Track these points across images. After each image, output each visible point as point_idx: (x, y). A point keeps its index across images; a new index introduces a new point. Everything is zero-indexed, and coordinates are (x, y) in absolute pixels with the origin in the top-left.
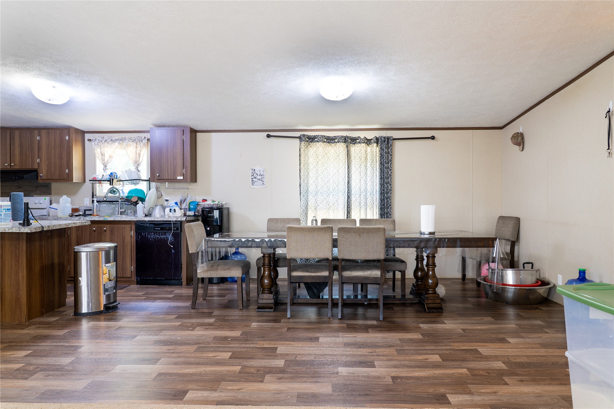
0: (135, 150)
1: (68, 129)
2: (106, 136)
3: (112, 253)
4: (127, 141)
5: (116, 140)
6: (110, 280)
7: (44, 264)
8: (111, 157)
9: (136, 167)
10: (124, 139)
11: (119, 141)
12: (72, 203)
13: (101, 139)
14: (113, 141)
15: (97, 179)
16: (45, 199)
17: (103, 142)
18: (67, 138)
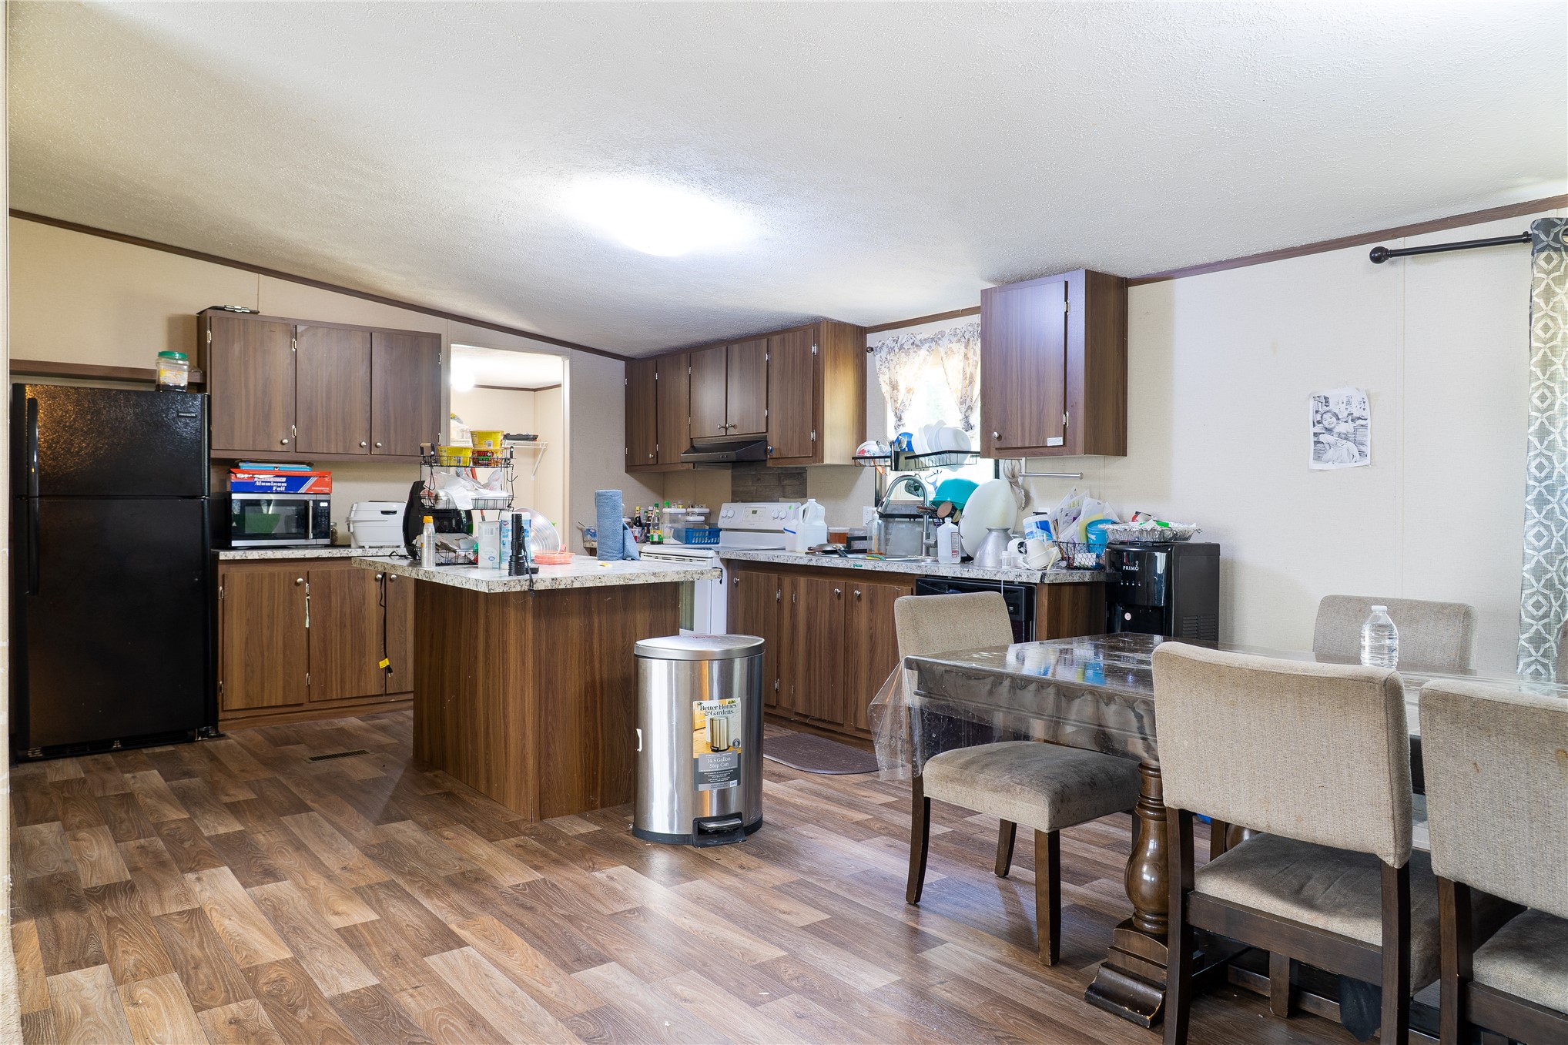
0: (961, 365)
1: (818, 327)
2: (903, 333)
4: (945, 340)
5: (923, 342)
6: (716, 750)
8: (909, 391)
9: (964, 416)
10: (940, 336)
11: (928, 345)
12: (828, 520)
13: (892, 344)
14: (917, 346)
15: (866, 455)
16: (790, 507)
17: (897, 350)
18: (814, 349)
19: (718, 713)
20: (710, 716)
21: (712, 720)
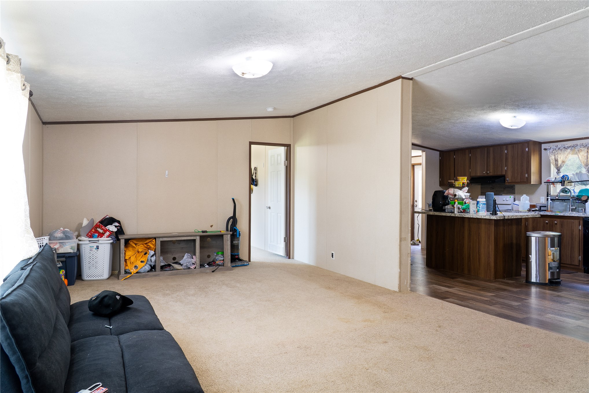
0: (586, 154)
1: (528, 143)
2: (559, 144)
3: (556, 239)
4: (578, 147)
5: (568, 147)
6: (554, 261)
7: (506, 243)
8: (563, 162)
9: (587, 170)
10: (576, 145)
11: (571, 148)
12: (530, 201)
13: (555, 148)
14: (566, 148)
15: (550, 181)
16: (510, 197)
17: (557, 149)
18: (527, 149)
19: (555, 251)
20: (553, 252)
21: (553, 253)
